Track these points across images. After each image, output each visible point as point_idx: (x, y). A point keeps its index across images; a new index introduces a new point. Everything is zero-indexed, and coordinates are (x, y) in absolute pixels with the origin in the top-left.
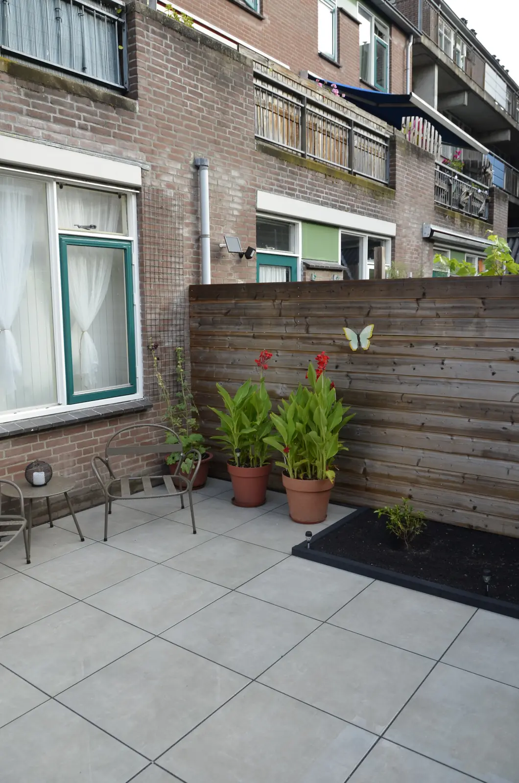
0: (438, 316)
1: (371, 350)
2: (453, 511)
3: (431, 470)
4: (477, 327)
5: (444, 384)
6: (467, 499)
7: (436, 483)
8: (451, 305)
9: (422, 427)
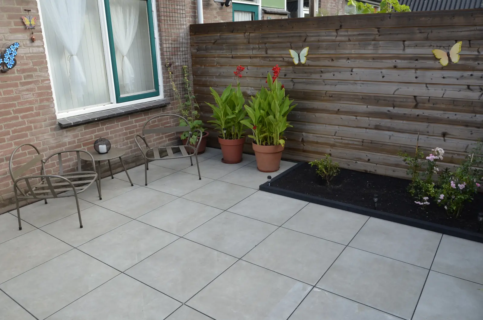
0: (349, 40)
1: (307, 64)
2: (356, 162)
3: (343, 138)
4: (374, 47)
5: (352, 84)
6: (364, 155)
7: (346, 146)
8: (358, 33)
9: (338, 112)
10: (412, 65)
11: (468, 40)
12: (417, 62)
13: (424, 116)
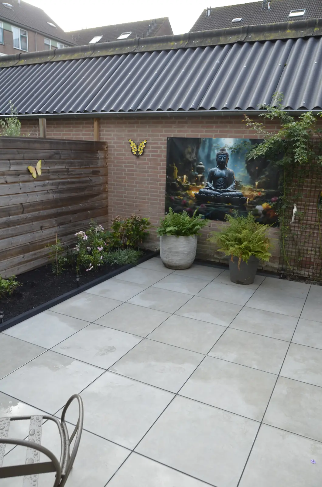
10: (17, 179)
11: (44, 160)
12: (19, 176)
13: (29, 217)
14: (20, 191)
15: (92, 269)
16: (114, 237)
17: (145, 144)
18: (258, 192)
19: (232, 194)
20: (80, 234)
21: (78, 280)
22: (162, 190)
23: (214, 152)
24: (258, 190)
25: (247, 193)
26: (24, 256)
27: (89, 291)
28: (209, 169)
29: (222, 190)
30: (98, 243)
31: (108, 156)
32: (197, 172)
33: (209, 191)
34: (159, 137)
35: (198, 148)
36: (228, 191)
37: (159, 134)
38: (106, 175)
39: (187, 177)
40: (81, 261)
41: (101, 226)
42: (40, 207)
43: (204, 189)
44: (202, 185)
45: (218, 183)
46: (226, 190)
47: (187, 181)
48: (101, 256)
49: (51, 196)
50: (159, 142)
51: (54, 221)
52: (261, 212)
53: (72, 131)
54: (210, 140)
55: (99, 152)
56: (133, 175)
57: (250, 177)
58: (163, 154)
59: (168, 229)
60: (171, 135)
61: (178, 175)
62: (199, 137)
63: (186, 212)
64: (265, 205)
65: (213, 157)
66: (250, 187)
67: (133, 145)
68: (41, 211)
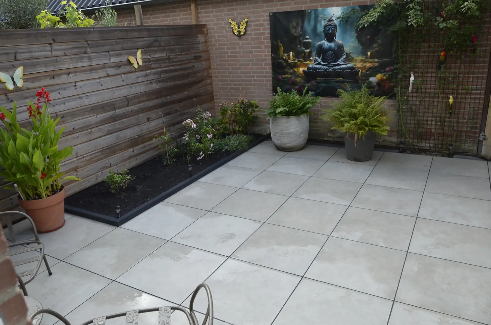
2: (102, 173)
3: (84, 156)
5: (79, 99)
9: (74, 131)
10: (118, 71)
11: (143, 48)
12: (121, 68)
13: (135, 110)
14: (123, 84)
15: (203, 157)
16: (222, 123)
17: (247, 22)
18: (371, 62)
19: (343, 67)
20: (188, 123)
21: (190, 169)
22: (268, 70)
23: (321, 24)
24: (371, 60)
25: (359, 65)
26: (134, 150)
27: (202, 180)
28: (316, 43)
29: (332, 64)
30: (206, 131)
31: (209, 39)
32: (304, 47)
33: (318, 66)
34: (261, 14)
35: (303, 22)
36: (339, 65)
37: (261, 10)
38: (208, 59)
39: (294, 54)
40: (191, 150)
41: (209, 113)
42: (145, 98)
43: (313, 65)
44: (311, 61)
45: (328, 56)
46: (337, 63)
47: (293, 58)
48: (211, 143)
49: (154, 86)
50: (261, 19)
51: (160, 111)
52: (375, 84)
53: (169, 16)
54: (316, 11)
55: (199, 35)
56: (236, 56)
57: (361, 47)
58: (266, 32)
59: (278, 110)
60: (273, 9)
61: (284, 52)
62: (304, 9)
63: (296, 90)
64: (379, 76)
65: (320, 29)
66: (361, 58)
67: (234, 25)
68: (146, 103)
